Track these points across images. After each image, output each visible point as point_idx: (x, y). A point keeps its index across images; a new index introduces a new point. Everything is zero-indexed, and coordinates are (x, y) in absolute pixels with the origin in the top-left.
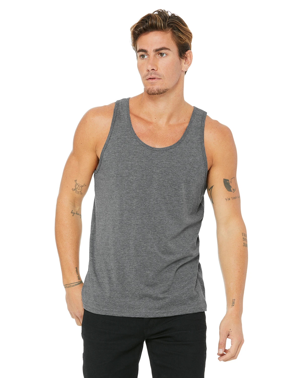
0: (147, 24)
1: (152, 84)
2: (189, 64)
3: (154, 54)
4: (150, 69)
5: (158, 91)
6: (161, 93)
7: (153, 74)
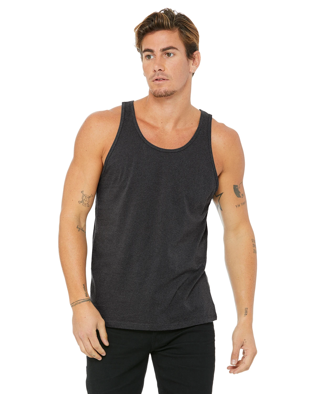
0: (153, 22)
1: (159, 86)
2: (197, 65)
3: (161, 54)
4: (157, 70)
5: (166, 92)
6: (168, 95)
7: (161, 74)
